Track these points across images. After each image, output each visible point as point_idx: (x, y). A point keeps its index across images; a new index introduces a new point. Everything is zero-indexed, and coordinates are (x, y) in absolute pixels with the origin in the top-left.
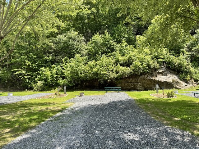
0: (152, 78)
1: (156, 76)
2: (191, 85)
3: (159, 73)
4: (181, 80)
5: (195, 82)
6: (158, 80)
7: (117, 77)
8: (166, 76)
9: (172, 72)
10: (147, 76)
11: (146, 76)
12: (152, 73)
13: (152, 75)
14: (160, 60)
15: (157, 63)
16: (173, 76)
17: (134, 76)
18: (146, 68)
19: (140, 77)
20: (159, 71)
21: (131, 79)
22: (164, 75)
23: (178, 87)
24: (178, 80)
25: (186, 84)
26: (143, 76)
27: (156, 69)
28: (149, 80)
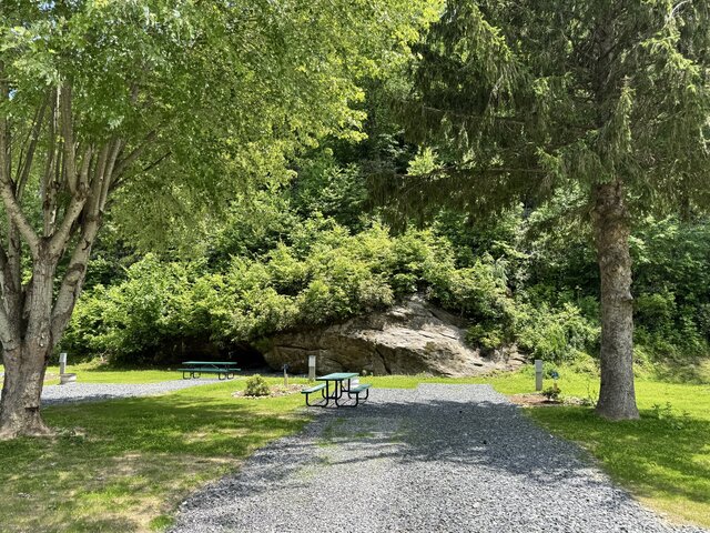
0: (361, 336)
1: (381, 330)
3: (395, 320)
8: (418, 329)
11: (345, 327)
12: (366, 319)
13: (365, 324)
16: (441, 331)
18: (343, 303)
19: (328, 331)
20: (396, 313)
21: (300, 336)
22: (412, 328)
23: (442, 368)
25: (479, 360)
26: (336, 328)
27: (381, 307)
28: (353, 340)
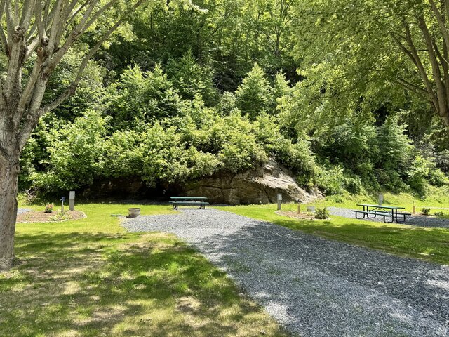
0: (256, 181)
1: (262, 177)
2: (315, 197)
3: (267, 171)
4: (299, 186)
5: (320, 192)
6: (266, 184)
7: (191, 175)
8: (278, 177)
9: (285, 170)
10: (248, 176)
11: (246, 175)
12: (256, 170)
13: (256, 174)
14: (268, 146)
15: (264, 152)
16: (287, 179)
17: (224, 173)
18: (247, 160)
19: (236, 177)
20: (267, 168)
21: (218, 180)
22: (275, 176)
23: (297, 199)
24: (297, 186)
25: (307, 194)
27: (261, 163)
28: (252, 183)
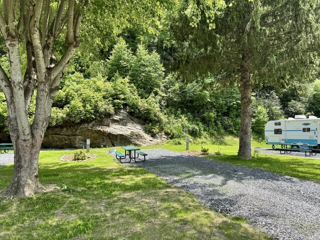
0: (99, 129)
1: (109, 126)
2: (159, 140)
4: (146, 132)
5: (165, 137)
6: (109, 132)
10: (93, 125)
11: (91, 125)
12: (101, 121)
14: (116, 101)
15: (111, 105)
16: (135, 127)
18: (91, 113)
19: (81, 126)
23: (138, 142)
24: (142, 133)
25: (151, 139)
26: (86, 125)
27: (108, 115)
